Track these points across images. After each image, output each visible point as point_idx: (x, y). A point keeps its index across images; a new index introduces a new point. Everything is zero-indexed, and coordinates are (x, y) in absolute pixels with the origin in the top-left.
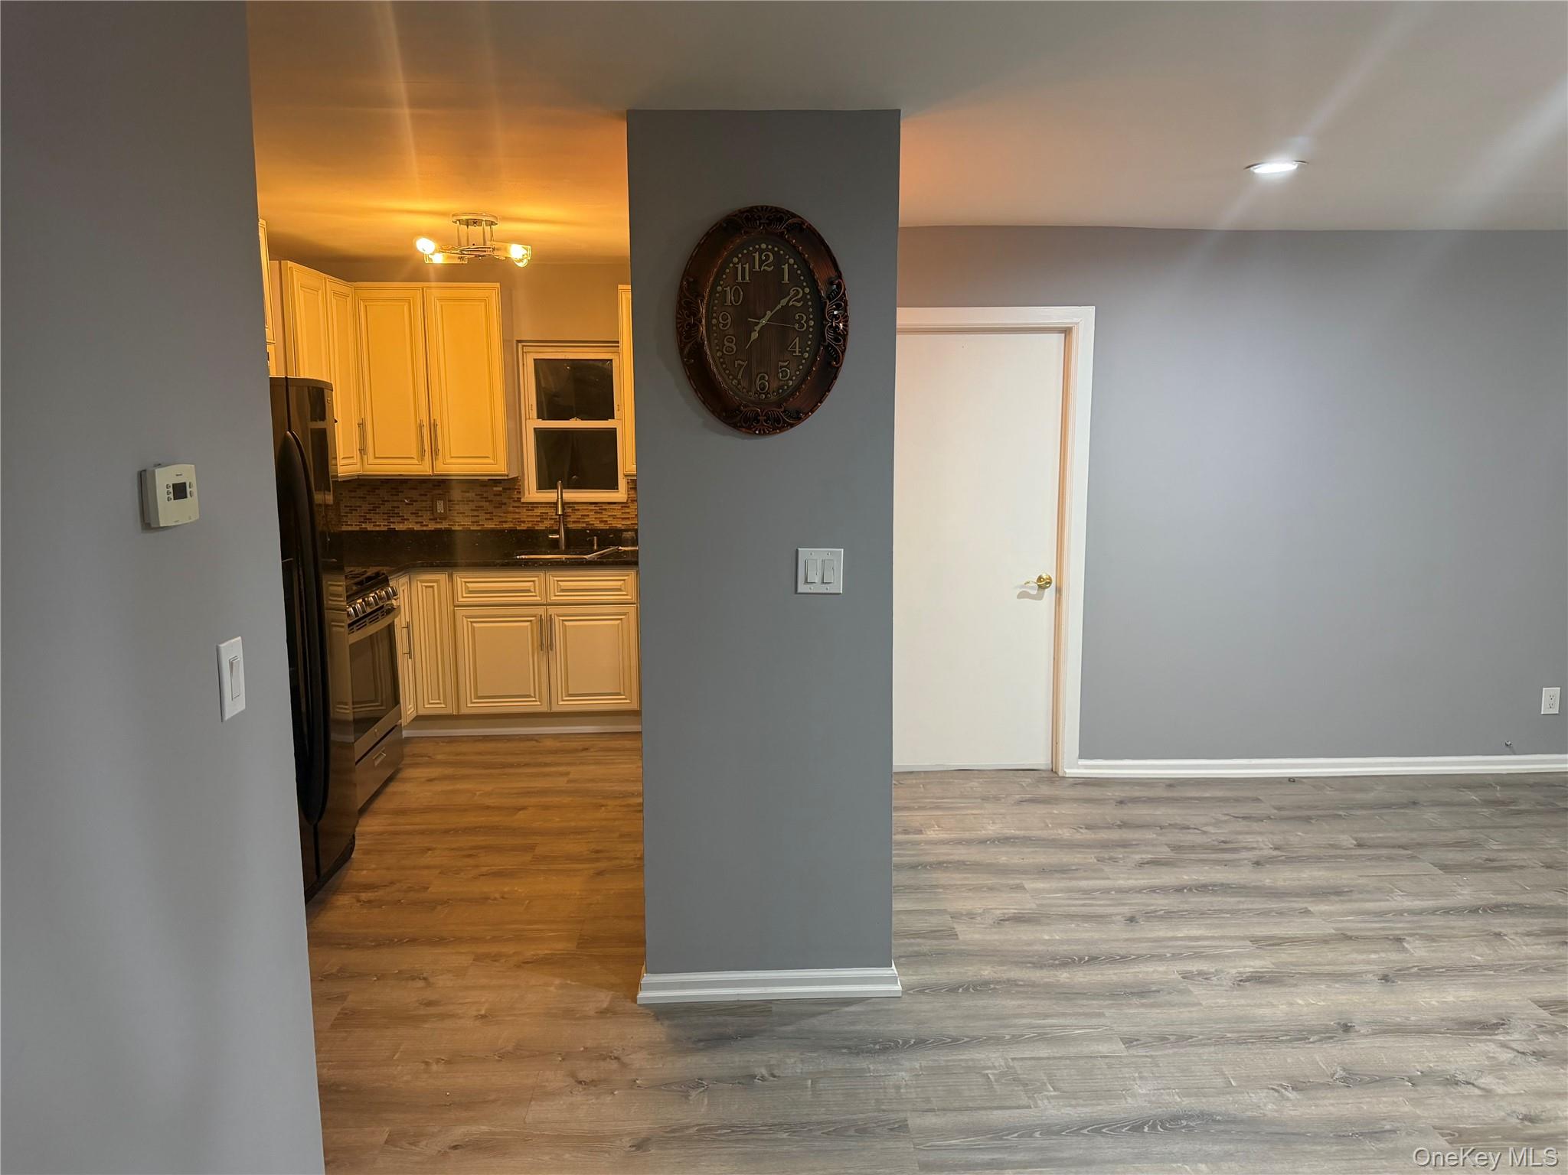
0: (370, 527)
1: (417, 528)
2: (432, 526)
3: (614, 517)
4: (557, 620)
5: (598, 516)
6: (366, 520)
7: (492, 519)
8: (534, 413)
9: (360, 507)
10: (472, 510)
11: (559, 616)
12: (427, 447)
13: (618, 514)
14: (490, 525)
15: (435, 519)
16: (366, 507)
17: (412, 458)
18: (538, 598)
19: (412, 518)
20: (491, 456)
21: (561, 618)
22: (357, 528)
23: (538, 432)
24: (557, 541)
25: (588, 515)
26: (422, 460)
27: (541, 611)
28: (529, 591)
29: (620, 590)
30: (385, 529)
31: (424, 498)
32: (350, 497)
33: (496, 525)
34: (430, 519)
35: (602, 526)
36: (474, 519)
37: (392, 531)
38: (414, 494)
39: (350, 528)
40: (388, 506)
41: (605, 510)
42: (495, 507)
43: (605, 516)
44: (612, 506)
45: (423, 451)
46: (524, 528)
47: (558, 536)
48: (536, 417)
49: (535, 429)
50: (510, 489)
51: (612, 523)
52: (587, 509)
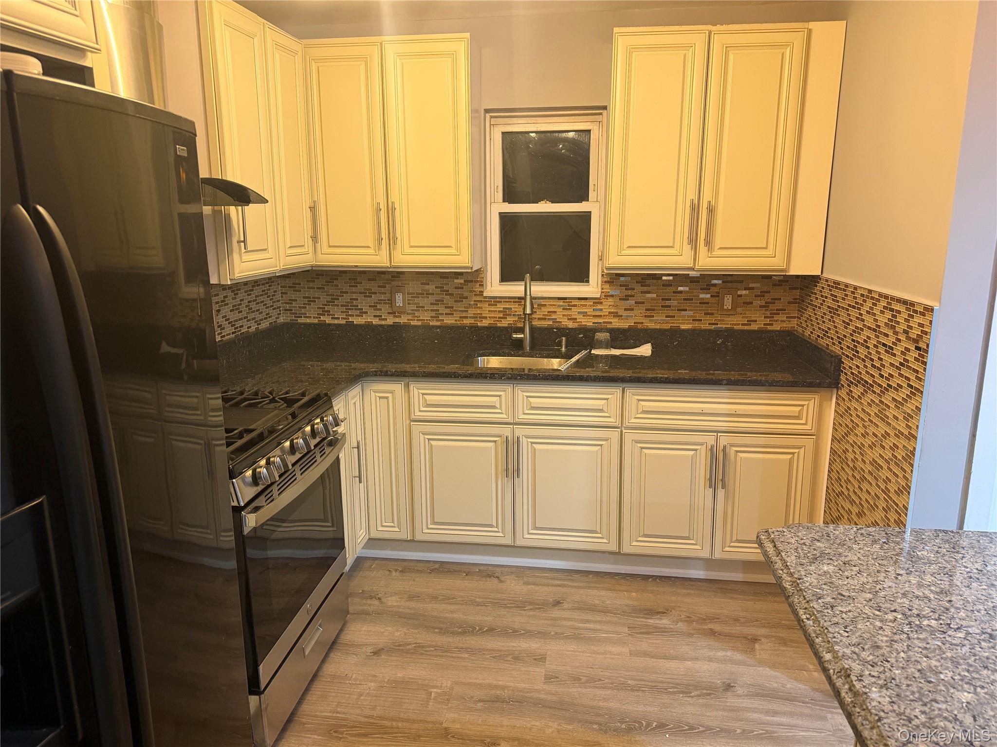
0: (328, 320)
1: (376, 321)
2: (390, 321)
3: (585, 314)
4: (524, 442)
5: (566, 313)
6: (325, 312)
7: (453, 314)
8: (500, 195)
9: (319, 298)
10: (432, 304)
11: (527, 437)
12: (384, 234)
13: (590, 311)
14: (449, 321)
15: (394, 313)
16: (324, 299)
17: (368, 247)
18: (504, 416)
19: (371, 312)
20: (454, 246)
21: (529, 440)
22: (316, 321)
23: (503, 217)
24: (520, 342)
25: (555, 312)
26: (379, 249)
27: (506, 431)
28: (494, 407)
29: (601, 411)
30: (343, 322)
31: (383, 290)
32: (308, 288)
33: (456, 320)
34: (389, 313)
35: (571, 325)
36: (433, 314)
37: (350, 325)
38: (373, 286)
39: (308, 321)
40: (346, 297)
41: (575, 306)
42: (456, 301)
43: (574, 312)
44: (583, 302)
45: (380, 240)
46: (486, 325)
47: (522, 336)
48: (501, 201)
49: (500, 213)
50: (472, 281)
51: (582, 320)
52: (554, 305)
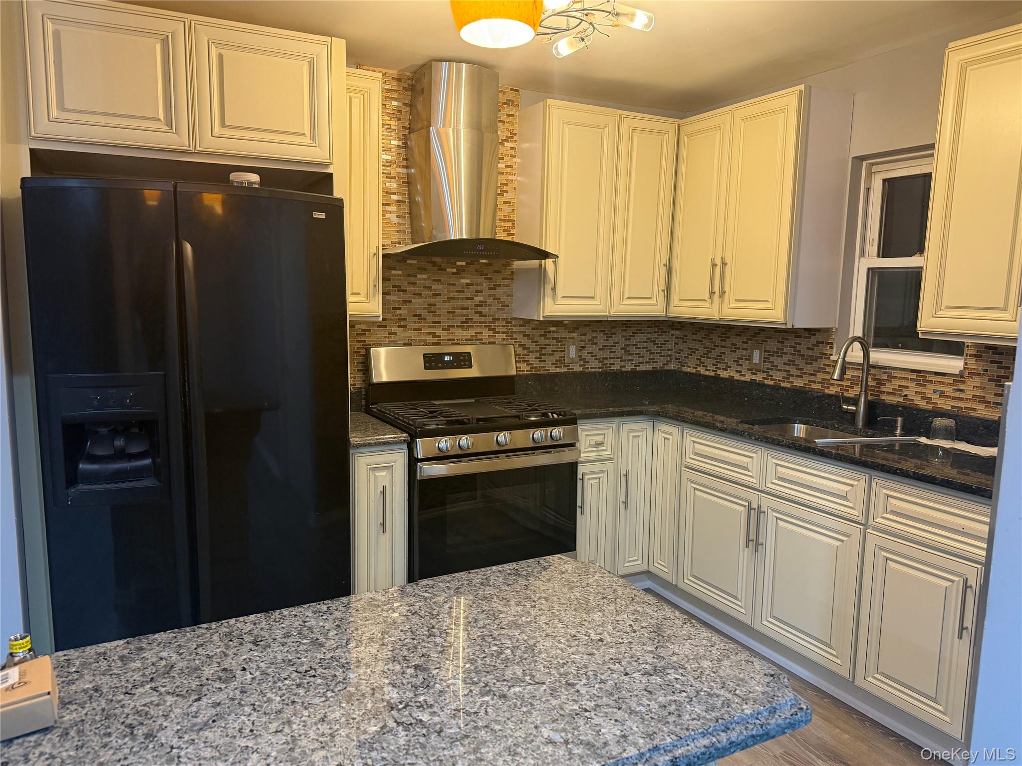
0: (702, 371)
1: (737, 377)
2: (748, 377)
3: (942, 395)
4: (772, 515)
5: (920, 389)
6: (701, 363)
7: (802, 377)
9: (698, 350)
10: (785, 364)
11: (774, 510)
13: (949, 391)
14: (798, 383)
15: (752, 370)
16: (702, 351)
18: (754, 480)
19: (734, 367)
20: (770, 300)
21: (775, 514)
22: (694, 371)
23: (874, 272)
25: (907, 387)
27: (754, 496)
28: (746, 469)
29: (845, 498)
30: (713, 374)
31: (745, 346)
32: (693, 340)
33: (805, 384)
34: (748, 369)
35: (923, 404)
36: (785, 374)
37: (717, 378)
38: (738, 341)
39: (689, 370)
40: (718, 351)
41: (931, 382)
42: (806, 363)
43: (929, 390)
44: (939, 379)
46: (833, 393)
47: (855, 408)
49: (869, 267)
50: (822, 343)
51: (938, 402)
52: (907, 378)
